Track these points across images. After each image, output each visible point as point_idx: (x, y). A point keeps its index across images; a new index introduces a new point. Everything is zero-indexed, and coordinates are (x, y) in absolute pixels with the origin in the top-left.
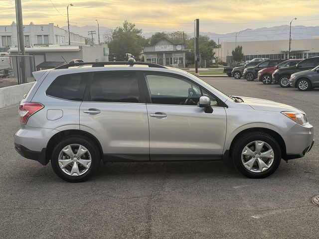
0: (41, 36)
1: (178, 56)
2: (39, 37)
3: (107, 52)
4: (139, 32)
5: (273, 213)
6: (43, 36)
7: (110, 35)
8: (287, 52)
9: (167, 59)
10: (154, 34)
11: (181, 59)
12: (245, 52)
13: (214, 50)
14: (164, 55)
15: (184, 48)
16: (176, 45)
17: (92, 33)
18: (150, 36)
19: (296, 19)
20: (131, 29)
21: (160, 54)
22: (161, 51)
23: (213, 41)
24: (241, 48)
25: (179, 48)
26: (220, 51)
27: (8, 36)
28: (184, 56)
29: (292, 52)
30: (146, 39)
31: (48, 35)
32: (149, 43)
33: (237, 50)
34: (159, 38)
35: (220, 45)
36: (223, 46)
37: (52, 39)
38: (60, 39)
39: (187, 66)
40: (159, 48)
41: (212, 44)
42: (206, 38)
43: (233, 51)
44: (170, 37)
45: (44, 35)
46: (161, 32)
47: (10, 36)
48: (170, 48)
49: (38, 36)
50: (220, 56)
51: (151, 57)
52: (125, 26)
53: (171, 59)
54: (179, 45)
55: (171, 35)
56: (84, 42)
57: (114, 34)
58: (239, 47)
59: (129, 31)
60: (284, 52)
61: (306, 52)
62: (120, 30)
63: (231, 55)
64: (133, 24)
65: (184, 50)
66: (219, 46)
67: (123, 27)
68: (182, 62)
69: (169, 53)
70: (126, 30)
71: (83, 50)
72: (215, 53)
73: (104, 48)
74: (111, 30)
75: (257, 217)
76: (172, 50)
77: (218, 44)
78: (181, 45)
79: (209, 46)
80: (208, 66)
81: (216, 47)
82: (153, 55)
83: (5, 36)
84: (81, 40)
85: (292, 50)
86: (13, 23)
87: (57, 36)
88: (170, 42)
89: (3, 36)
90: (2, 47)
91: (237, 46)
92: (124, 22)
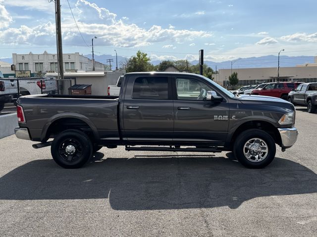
0: (68, 63)
4: (149, 60)
6: (70, 63)
7: (125, 63)
8: (275, 78)
12: (240, 78)
13: (213, 76)
16: (182, 71)
17: (110, 61)
18: (158, 64)
19: (284, 50)
20: (144, 58)
24: (237, 74)
26: (218, 77)
27: (41, 63)
29: (281, 77)
30: (154, 66)
31: (74, 63)
33: (233, 76)
34: (165, 65)
35: (218, 72)
36: (220, 73)
37: (77, 66)
38: (84, 66)
39: (190, 89)
41: (210, 70)
42: (205, 66)
43: (230, 77)
44: (175, 64)
45: (71, 63)
46: (167, 60)
47: (42, 63)
49: (65, 63)
52: (139, 56)
55: (176, 62)
56: (103, 68)
57: (130, 62)
58: (234, 73)
59: (142, 59)
60: (272, 77)
61: (291, 78)
62: (134, 58)
63: (228, 80)
64: (145, 54)
70: (139, 58)
74: (126, 59)
77: (214, 71)
79: (209, 72)
81: (213, 73)
83: (38, 63)
84: (101, 67)
85: (280, 76)
86: (45, 52)
87: (81, 63)
88: (177, 69)
89: (36, 63)
90: (35, 72)
91: (233, 73)
92: (137, 52)
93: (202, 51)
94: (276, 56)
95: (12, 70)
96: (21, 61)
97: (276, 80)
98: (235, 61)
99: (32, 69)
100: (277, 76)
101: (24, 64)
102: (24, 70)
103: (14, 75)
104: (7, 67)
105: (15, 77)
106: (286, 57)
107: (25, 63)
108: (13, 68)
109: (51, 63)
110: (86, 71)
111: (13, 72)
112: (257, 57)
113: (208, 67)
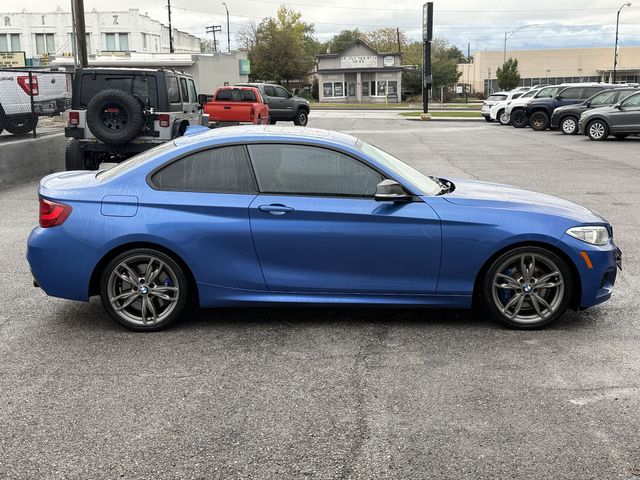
0: (113, 34)
1: (388, 78)
2: (110, 37)
3: (247, 68)
4: (308, 29)
5: (613, 394)
6: (117, 36)
7: (250, 35)
8: (608, 72)
9: (365, 84)
10: (338, 34)
11: (393, 84)
12: (523, 72)
13: (461, 68)
14: (359, 77)
15: (399, 61)
16: (384, 56)
17: (214, 30)
19: (629, 5)
20: (293, 22)
21: (350, 73)
22: (353, 67)
23: (456, 49)
24: (516, 63)
25: (389, 62)
26: (471, 69)
27: (48, 34)
28: (398, 78)
29: (622, 72)
30: (322, 42)
31: (126, 34)
32: (328, 51)
33: (506, 67)
34: (348, 42)
35: (472, 58)
36: (477, 59)
37: (134, 42)
38: (152, 41)
39: (404, 98)
40: (349, 62)
41: (455, 54)
43: (499, 70)
44: (371, 39)
45: (120, 34)
46: (351, 30)
47: (52, 34)
48: (370, 62)
49: (107, 34)
50: (471, 79)
51: (333, 79)
53: (373, 83)
54: (389, 55)
55: (374, 35)
56: (197, 49)
57: (260, 31)
58: (511, 61)
59: (288, 28)
60: (602, 72)
62: (272, 24)
63: (494, 76)
64: (296, 12)
65: (398, 65)
66: (470, 60)
67: (277, 18)
68: (395, 90)
69: (368, 73)
70: (284, 24)
71: (200, 64)
72: (461, 74)
73: (240, 61)
74: (252, 25)
75: (581, 403)
76: (376, 66)
77: (466, 55)
78: (393, 55)
79: (450, 58)
80: (447, 100)
81: (462, 61)
82: (336, 77)
83: (42, 34)
84: (192, 44)
86: (59, 8)
87: (144, 34)
88: (372, 50)
89: (37, 34)
90: (36, 56)
91: (507, 60)
92: (278, 8)
93: (430, 6)
96: (2, 27)
97: (610, 79)
99: (29, 48)
100: (609, 66)
101: (9, 37)
102: (10, 50)
107: (12, 35)
113: (448, 47)
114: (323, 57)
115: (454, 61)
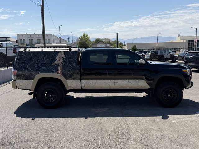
7: (76, 39)
12: (137, 48)
13: (123, 47)
15: (110, 45)
17: (69, 38)
18: (94, 40)
19: (160, 33)
20: (86, 37)
24: (136, 46)
26: (125, 47)
27: (32, 39)
30: (92, 41)
31: (49, 39)
32: (94, 43)
33: (133, 47)
34: (98, 41)
36: (127, 45)
37: (51, 41)
38: (55, 41)
40: (98, 45)
41: (121, 44)
44: (103, 41)
45: (48, 39)
48: (104, 45)
52: (84, 36)
55: (104, 39)
57: (79, 39)
58: (134, 45)
60: (154, 48)
61: (163, 48)
62: (82, 37)
64: (87, 35)
66: (125, 45)
73: (76, 45)
74: (77, 37)
78: (108, 44)
81: (123, 45)
84: (64, 42)
85: (158, 47)
86: (34, 33)
87: (53, 39)
88: (104, 43)
89: (29, 39)
90: (29, 44)
92: (83, 34)
93: (118, 33)
94: (156, 37)
95: (17, 43)
96: (21, 38)
97: (156, 49)
98: (135, 39)
99: (27, 42)
100: (156, 47)
102: (23, 43)
103: (18, 45)
104: (14, 41)
105: (18, 46)
106: (161, 37)
107: (24, 39)
108: (17, 42)
109: (37, 39)
110: (57, 44)
111: (17, 44)
112: (146, 37)
113: (120, 42)
114: (92, 44)
115: (121, 45)
